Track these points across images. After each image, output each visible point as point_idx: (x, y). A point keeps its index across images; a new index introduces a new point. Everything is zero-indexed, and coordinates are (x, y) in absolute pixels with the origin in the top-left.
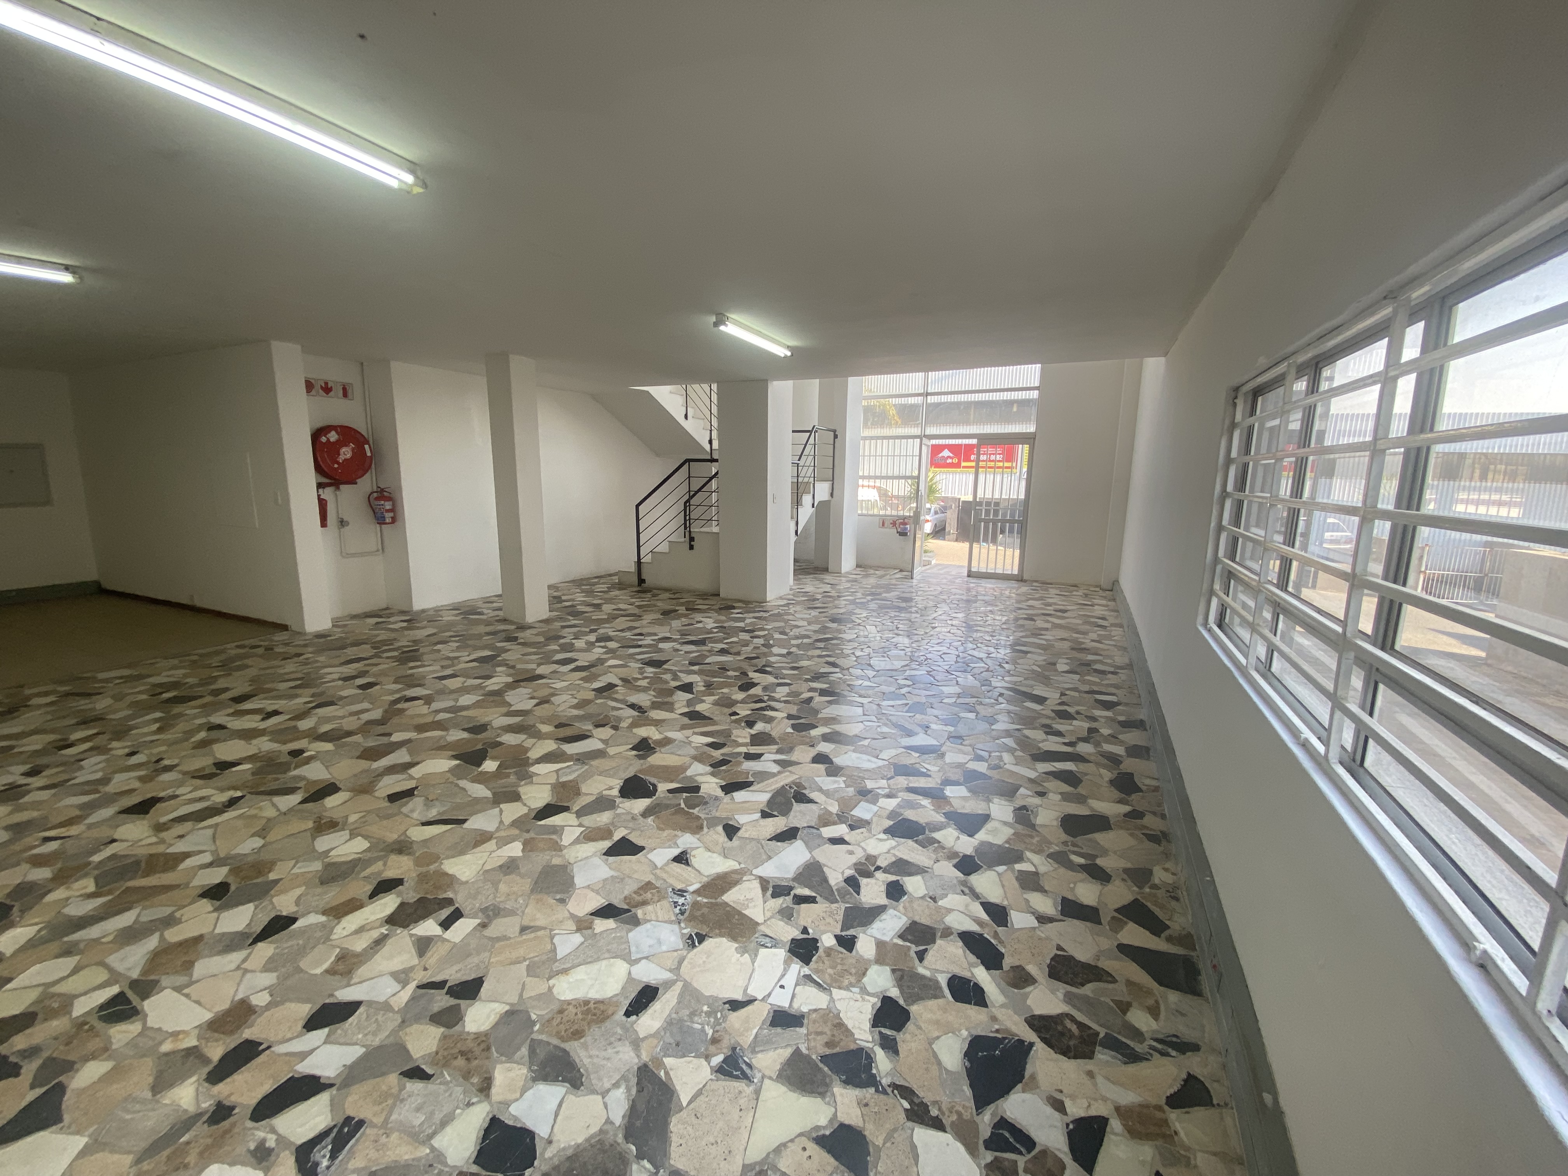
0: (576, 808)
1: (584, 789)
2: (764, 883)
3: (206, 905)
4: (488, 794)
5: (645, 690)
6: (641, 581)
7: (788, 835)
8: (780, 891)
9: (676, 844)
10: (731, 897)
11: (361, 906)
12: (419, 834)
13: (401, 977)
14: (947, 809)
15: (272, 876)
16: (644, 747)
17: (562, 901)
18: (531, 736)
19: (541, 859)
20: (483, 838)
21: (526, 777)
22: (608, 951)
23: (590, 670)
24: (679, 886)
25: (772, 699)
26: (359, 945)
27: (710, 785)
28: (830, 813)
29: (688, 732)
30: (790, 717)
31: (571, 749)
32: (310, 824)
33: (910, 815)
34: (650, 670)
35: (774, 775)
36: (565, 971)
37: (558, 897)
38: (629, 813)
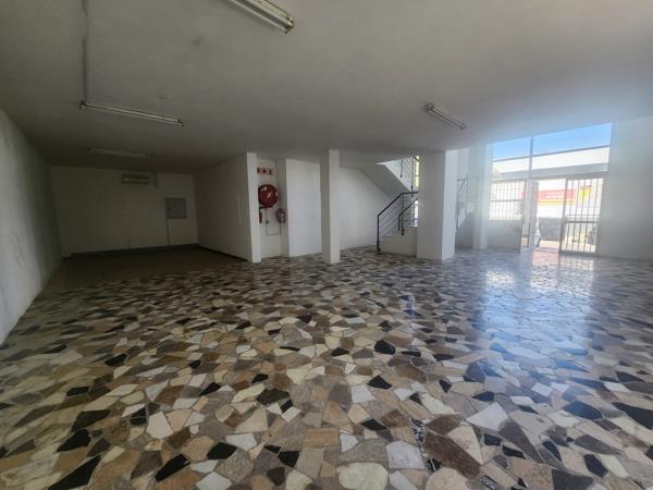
0: (352, 353)
1: (356, 343)
2: (477, 430)
3: (189, 370)
4: (311, 337)
5: (384, 297)
6: (379, 250)
7: (487, 397)
8: (490, 440)
9: (410, 387)
10: (454, 435)
11: (248, 387)
12: (279, 352)
13: (258, 436)
14: (614, 400)
15: (217, 361)
16: (385, 325)
17: (345, 410)
18: (331, 312)
19: (335, 379)
20: (306, 361)
21: (329, 332)
22: (374, 456)
23: (357, 285)
24: (417, 418)
25: (455, 308)
26: (243, 409)
27: (427, 354)
28: (515, 387)
29: (410, 321)
30: (469, 320)
31: (349, 321)
32: (236, 339)
33: (582, 399)
34: (386, 288)
35: (467, 354)
36: (346, 464)
37: (344, 406)
38: (380, 361)
